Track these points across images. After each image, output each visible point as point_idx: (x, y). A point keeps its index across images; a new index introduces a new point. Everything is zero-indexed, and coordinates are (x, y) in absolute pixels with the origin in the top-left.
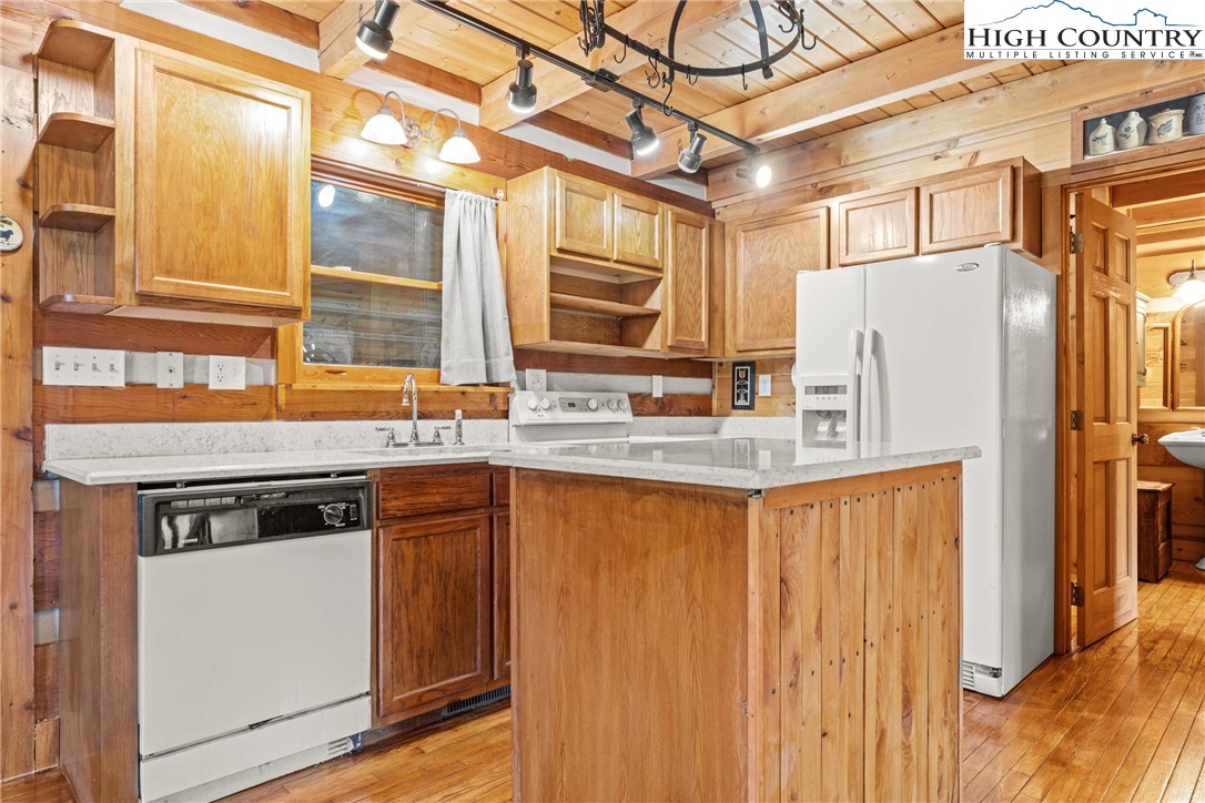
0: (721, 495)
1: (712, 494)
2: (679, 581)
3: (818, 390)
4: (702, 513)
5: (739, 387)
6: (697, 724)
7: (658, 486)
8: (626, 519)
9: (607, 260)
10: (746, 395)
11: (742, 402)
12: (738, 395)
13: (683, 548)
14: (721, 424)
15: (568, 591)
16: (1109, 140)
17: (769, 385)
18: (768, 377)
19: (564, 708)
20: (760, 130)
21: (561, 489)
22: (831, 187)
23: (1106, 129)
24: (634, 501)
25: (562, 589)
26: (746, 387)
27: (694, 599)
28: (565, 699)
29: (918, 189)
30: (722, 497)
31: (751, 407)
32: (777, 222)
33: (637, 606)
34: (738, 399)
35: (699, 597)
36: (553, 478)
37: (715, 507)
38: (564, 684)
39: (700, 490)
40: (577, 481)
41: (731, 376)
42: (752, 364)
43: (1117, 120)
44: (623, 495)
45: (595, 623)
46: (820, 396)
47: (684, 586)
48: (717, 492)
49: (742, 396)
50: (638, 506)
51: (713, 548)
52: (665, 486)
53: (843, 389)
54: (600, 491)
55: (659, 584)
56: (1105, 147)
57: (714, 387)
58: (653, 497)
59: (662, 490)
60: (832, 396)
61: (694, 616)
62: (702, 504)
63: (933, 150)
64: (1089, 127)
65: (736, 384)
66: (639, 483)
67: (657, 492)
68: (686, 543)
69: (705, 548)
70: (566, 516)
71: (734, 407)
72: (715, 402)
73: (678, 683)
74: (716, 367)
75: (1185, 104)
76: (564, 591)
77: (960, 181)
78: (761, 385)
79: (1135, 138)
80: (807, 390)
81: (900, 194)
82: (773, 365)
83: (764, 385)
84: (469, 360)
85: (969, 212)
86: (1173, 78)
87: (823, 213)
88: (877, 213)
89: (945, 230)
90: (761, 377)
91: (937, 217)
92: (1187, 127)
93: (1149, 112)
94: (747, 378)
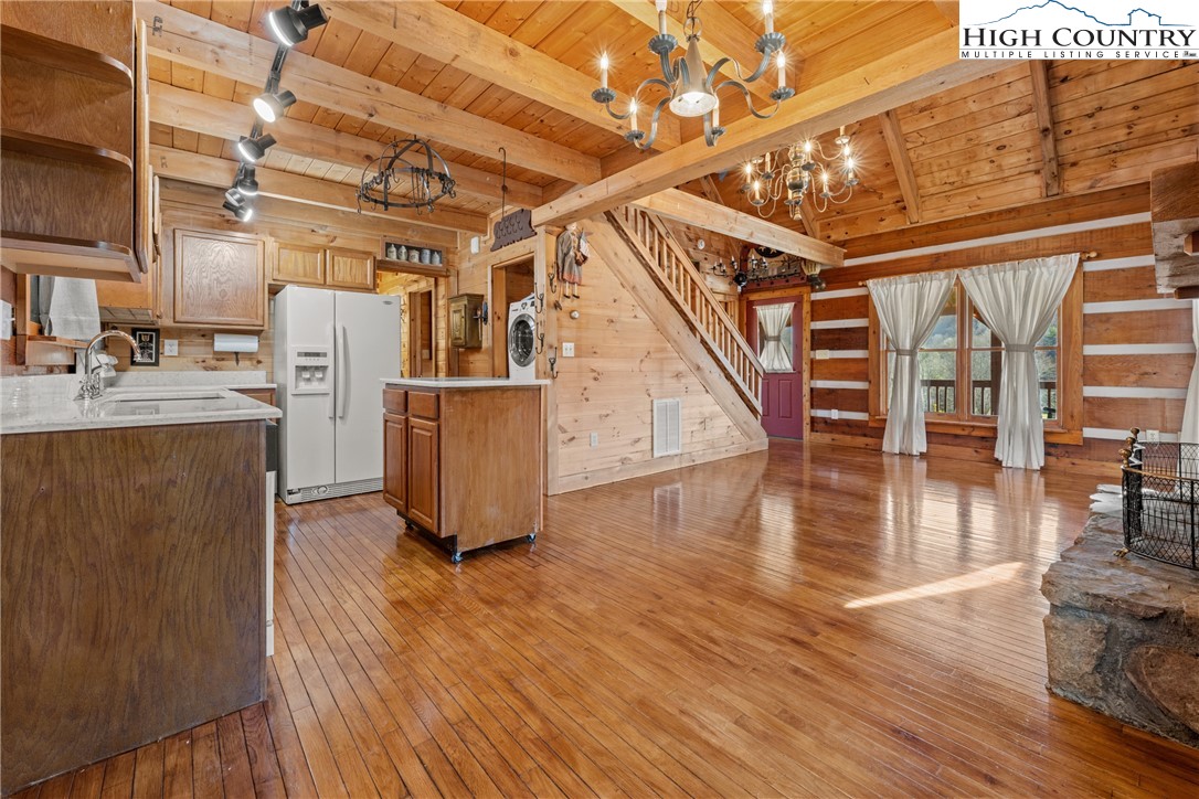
3: (308, 355)
7: (513, 387)
13: (521, 405)
15: (473, 432)
16: (395, 253)
17: (176, 347)
18: (176, 342)
19: (471, 477)
23: (393, 249)
28: (471, 472)
29: (325, 251)
30: (533, 388)
32: (219, 238)
38: (471, 467)
39: (526, 387)
40: (478, 390)
43: (398, 247)
44: (499, 392)
45: (486, 439)
46: (309, 358)
47: (521, 416)
48: (531, 387)
50: (505, 396)
52: (515, 387)
53: (325, 355)
56: (393, 257)
60: (316, 358)
63: (312, 227)
64: (388, 245)
69: (528, 403)
70: (472, 405)
75: (420, 250)
76: (471, 432)
77: (349, 254)
78: (167, 348)
79: (403, 257)
80: (300, 354)
81: (315, 249)
82: (181, 333)
83: (170, 347)
84: (83, 318)
85: (354, 270)
86: (416, 239)
87: (260, 244)
88: (300, 255)
89: (341, 275)
90: (166, 341)
91: (336, 268)
92: (420, 259)
93: (409, 248)
94: (151, 341)
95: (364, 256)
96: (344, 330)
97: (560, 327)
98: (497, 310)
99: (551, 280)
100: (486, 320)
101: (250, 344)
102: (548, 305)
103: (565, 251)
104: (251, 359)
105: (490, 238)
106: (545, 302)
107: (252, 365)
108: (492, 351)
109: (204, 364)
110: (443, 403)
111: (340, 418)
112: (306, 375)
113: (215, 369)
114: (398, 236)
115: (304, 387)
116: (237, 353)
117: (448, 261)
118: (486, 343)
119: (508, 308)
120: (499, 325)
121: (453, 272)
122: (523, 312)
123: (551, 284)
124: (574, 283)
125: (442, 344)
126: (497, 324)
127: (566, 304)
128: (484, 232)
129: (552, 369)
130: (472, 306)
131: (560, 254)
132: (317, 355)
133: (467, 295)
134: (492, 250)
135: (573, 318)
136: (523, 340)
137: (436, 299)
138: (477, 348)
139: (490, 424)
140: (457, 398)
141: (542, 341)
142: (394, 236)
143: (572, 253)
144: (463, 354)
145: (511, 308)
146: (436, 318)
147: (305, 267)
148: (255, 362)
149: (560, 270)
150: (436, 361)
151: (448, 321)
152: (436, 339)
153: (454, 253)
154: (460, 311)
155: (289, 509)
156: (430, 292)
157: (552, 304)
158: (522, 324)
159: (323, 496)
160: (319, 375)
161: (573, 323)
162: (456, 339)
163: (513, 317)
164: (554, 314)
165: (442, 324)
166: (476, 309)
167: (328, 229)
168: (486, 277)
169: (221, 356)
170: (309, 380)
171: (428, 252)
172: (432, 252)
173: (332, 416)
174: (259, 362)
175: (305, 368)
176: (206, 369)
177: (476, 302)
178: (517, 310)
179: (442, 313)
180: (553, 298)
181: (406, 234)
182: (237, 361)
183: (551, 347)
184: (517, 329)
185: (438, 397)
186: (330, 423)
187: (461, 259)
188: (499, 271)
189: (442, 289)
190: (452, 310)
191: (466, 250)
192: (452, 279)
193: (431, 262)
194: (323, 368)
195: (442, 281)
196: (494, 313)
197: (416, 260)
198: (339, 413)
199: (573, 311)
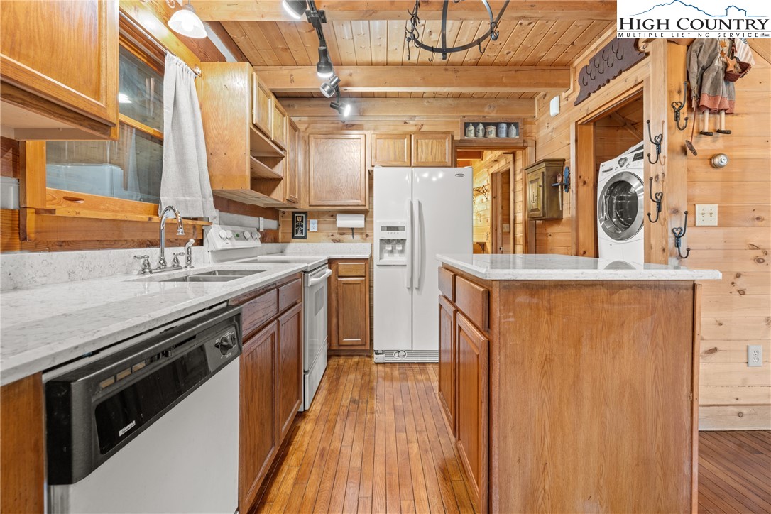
0: (676, 285)
1: (670, 285)
2: (646, 337)
3: (389, 229)
4: (663, 296)
5: (297, 226)
6: (658, 415)
7: (633, 283)
8: (606, 306)
9: (268, 137)
10: (302, 231)
11: (299, 235)
12: (297, 230)
13: (650, 318)
14: (285, 247)
15: (552, 360)
16: (473, 132)
17: (316, 225)
18: (316, 221)
19: (547, 440)
20: (348, 85)
21: (546, 292)
22: (353, 125)
23: (471, 128)
24: (611, 294)
25: (546, 360)
26: (302, 226)
27: (657, 344)
28: (548, 433)
29: (411, 136)
30: (677, 286)
31: (305, 238)
32: (336, 137)
33: (614, 358)
34: (297, 232)
35: (660, 343)
36: (536, 285)
37: (672, 292)
38: (547, 423)
39: (661, 283)
40: (562, 286)
41: (291, 219)
42: (305, 213)
43: (476, 125)
44: (604, 291)
45: (577, 377)
46: (390, 232)
47: (650, 339)
48: (674, 283)
49: (299, 231)
50: (616, 297)
51: (670, 315)
52: (637, 283)
53: (403, 229)
54: (582, 291)
55: (632, 342)
56: (471, 135)
57: (280, 226)
58: (628, 290)
59: (635, 285)
60: (396, 232)
61: (657, 355)
62: (663, 291)
63: (404, 119)
64: (467, 125)
65: (295, 224)
66: (617, 283)
67: (631, 287)
68: (652, 314)
69: (665, 315)
70: (550, 311)
71: (293, 237)
72: (280, 234)
73: (645, 396)
74: (281, 214)
75: (497, 125)
76: (548, 361)
77: (430, 136)
78: (311, 225)
79: (481, 134)
80: (383, 229)
81: (402, 136)
82: (319, 215)
83: (313, 225)
84: (188, 198)
85: (434, 150)
86: (493, 114)
87: (363, 137)
88: (391, 142)
89: (423, 157)
90: (311, 221)
91: (420, 150)
92: (497, 134)
93: (486, 125)
94: (302, 221)
95: (443, 135)
96: (420, 204)
97: (692, 181)
98: (582, 173)
99: (677, 113)
100: (567, 186)
101: (358, 221)
102: (671, 150)
103: (704, 62)
104: (361, 234)
105: (575, 89)
106: (664, 146)
107: (362, 238)
108: (576, 222)
109: (332, 238)
110: (496, 306)
111: (416, 288)
112: (389, 248)
113: (339, 241)
114: (475, 114)
115: (387, 258)
116: (352, 229)
117: (525, 133)
118: (568, 211)
119: (597, 171)
120: (586, 191)
121: (530, 143)
122: (620, 170)
123: (677, 119)
124: (719, 112)
125: (520, 217)
126: (583, 190)
127: (704, 145)
128: (567, 86)
129: (678, 245)
130: (551, 173)
131: (695, 70)
132: (396, 229)
133: (545, 161)
134: (576, 104)
135: (716, 167)
136: (620, 206)
137: (514, 174)
138: (557, 220)
139: (585, 348)
140: (522, 299)
141: (659, 203)
142: (472, 115)
143: (718, 63)
144: (541, 226)
145: (602, 169)
146: (514, 192)
147: (395, 152)
148: (364, 236)
149: (694, 93)
150: (514, 234)
151: (527, 195)
152: (514, 213)
153: (532, 123)
154: (536, 180)
155: (374, 368)
156: (509, 171)
157: (679, 148)
158: (620, 185)
159: (402, 360)
160: (399, 248)
161: (716, 174)
162: (534, 210)
163: (604, 179)
164: (681, 162)
165: (520, 198)
166: (555, 176)
167: (417, 119)
168: (568, 137)
169: (343, 231)
170: (392, 252)
171: (504, 126)
172: (509, 125)
173: (409, 286)
174: (367, 236)
175: (389, 241)
176: (334, 241)
177: (556, 166)
178: (610, 170)
179: (519, 187)
180: (680, 138)
181: (483, 112)
182: (353, 234)
183: (676, 211)
184: (611, 193)
185: (488, 294)
186: (408, 293)
187: (539, 127)
188: (585, 127)
189: (519, 164)
190: (528, 180)
191: (546, 115)
192: (529, 150)
193: (508, 134)
194: (402, 241)
195: (519, 153)
196: (578, 177)
197: (493, 135)
198: (415, 285)
199: (715, 156)
